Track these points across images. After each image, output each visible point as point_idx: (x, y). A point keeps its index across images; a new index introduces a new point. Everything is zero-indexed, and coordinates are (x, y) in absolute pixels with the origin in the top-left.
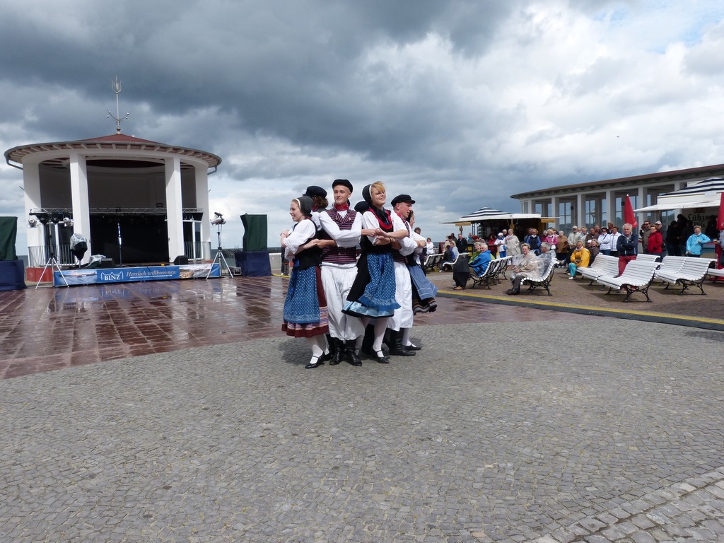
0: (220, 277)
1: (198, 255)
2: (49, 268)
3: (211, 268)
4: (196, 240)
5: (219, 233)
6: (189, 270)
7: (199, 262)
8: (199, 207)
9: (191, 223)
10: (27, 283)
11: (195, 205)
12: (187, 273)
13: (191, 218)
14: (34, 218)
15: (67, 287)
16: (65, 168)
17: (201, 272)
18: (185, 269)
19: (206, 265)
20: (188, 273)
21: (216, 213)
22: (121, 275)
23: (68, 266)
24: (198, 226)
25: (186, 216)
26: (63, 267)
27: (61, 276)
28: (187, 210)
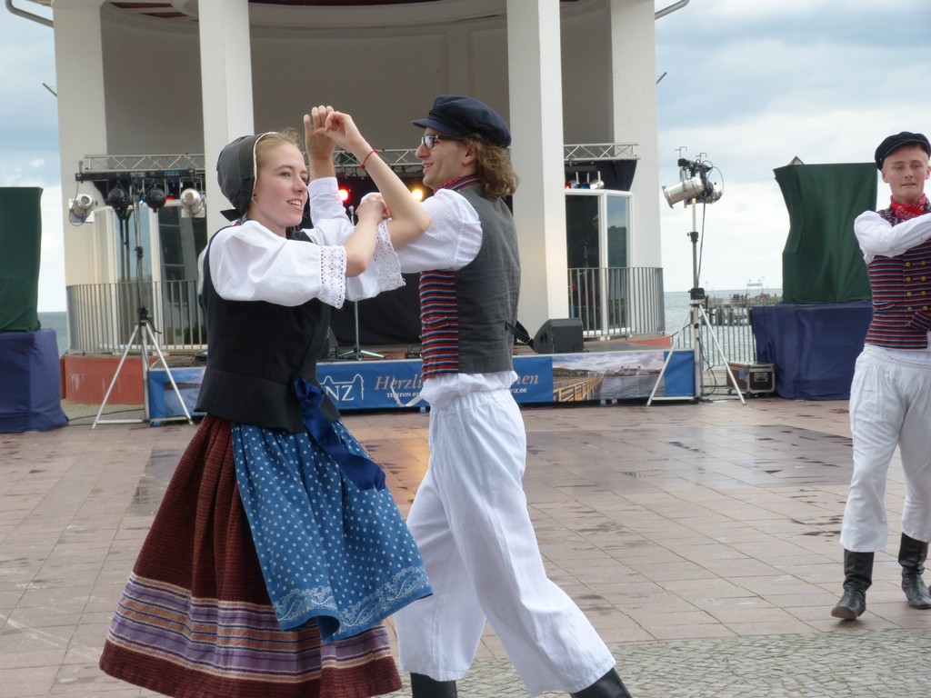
0: (696, 401)
1: (618, 318)
2: (134, 358)
3: (663, 367)
4: (612, 262)
5: (694, 236)
6: (584, 373)
7: (620, 344)
8: (626, 138)
9: (593, 200)
10: (70, 409)
11: (607, 134)
12: (576, 383)
13: (594, 178)
14: (89, 192)
15: (185, 422)
16: (179, 15)
17: (628, 381)
18: (572, 366)
19: (645, 354)
20: (582, 381)
21: (683, 163)
22: (356, 386)
23: (189, 354)
24: (619, 207)
25: (576, 172)
26: (172, 354)
27: (168, 386)
28: (580, 152)
